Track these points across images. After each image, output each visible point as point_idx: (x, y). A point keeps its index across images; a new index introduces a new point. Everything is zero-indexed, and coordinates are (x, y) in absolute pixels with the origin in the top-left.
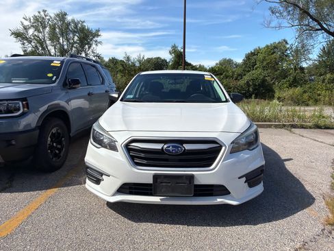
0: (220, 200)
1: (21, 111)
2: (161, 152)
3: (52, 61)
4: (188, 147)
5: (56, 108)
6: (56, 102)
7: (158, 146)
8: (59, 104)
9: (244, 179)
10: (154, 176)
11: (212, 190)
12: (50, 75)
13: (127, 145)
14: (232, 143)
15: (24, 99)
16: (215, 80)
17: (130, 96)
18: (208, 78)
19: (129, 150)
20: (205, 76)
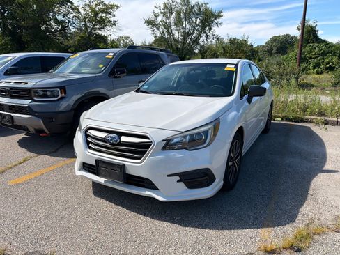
0: (148, 193)
1: (60, 96)
2: (104, 140)
3: (107, 54)
4: (124, 139)
5: (93, 94)
6: (98, 89)
7: (102, 135)
8: (98, 91)
9: (178, 178)
10: (96, 160)
11: (143, 182)
12: (101, 66)
13: (86, 131)
14: (163, 141)
15: (63, 87)
16: (237, 70)
17: (146, 87)
18: (230, 68)
19: (87, 136)
20: (228, 66)
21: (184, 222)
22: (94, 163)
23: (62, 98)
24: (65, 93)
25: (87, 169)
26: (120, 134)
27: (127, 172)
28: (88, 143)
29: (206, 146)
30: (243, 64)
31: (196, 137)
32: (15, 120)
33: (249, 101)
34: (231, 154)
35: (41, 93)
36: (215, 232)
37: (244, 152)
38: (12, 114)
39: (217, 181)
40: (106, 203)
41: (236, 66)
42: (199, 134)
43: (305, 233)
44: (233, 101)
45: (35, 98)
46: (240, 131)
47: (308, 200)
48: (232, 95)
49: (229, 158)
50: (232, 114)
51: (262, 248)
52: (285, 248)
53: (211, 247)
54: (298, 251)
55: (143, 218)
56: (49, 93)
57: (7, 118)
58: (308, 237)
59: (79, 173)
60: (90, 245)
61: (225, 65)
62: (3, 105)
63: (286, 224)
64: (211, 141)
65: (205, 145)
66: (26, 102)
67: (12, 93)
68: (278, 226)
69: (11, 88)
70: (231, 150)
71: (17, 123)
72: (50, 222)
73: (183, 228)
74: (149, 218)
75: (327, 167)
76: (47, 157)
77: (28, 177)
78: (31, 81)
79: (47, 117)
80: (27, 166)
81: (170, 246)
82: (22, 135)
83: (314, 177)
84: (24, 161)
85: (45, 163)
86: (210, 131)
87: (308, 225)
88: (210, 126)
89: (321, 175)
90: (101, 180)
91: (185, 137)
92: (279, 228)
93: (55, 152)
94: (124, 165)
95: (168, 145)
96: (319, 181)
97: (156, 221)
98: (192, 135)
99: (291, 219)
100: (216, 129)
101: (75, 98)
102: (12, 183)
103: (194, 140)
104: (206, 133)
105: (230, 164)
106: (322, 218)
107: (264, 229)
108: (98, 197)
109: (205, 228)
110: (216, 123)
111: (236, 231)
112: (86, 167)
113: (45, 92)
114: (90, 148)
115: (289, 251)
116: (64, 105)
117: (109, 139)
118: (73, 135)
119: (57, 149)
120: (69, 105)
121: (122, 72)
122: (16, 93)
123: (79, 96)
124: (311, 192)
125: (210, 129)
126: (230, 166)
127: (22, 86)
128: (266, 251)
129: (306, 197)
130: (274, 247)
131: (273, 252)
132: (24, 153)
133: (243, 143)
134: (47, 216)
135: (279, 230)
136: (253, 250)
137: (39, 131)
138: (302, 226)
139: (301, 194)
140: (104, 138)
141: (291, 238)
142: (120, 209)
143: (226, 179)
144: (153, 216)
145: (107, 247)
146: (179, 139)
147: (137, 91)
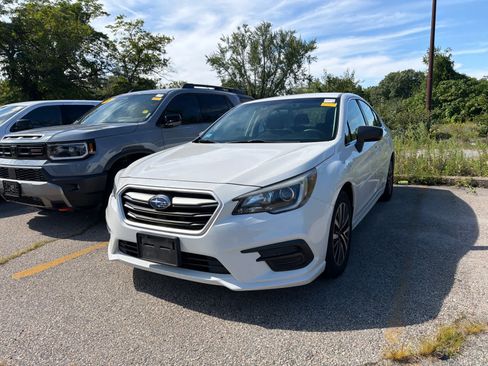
0: (214, 279)
1: (87, 153)
2: (149, 205)
3: (154, 95)
4: (177, 201)
5: (128, 151)
6: (141, 144)
7: (146, 198)
8: (141, 146)
9: (257, 255)
10: (138, 234)
11: (206, 263)
12: (146, 112)
13: (123, 194)
14: (234, 200)
15: (91, 141)
16: (338, 106)
17: (208, 136)
18: (329, 103)
19: (124, 200)
20: (326, 101)
21: (268, 322)
22: (135, 241)
23: (89, 156)
24: (94, 150)
25: (125, 250)
26: (172, 194)
27: (183, 250)
28: (126, 210)
30: (347, 99)
31: (282, 195)
32: (24, 190)
33: (359, 148)
34: (336, 222)
35: (60, 150)
36: (315, 335)
37: (355, 222)
38: (20, 182)
39: (316, 259)
40: (153, 299)
41: (338, 100)
42: (286, 189)
43: (453, 332)
44: (334, 147)
45: (52, 158)
46: (347, 189)
47: (456, 287)
48: (334, 138)
49: (333, 229)
50: (335, 164)
51: (389, 355)
52: (424, 355)
53: (310, 356)
54: (445, 358)
55: (208, 318)
56: (71, 150)
57: (12, 187)
58: (458, 337)
59: (112, 257)
60: (129, 357)
61: (322, 100)
62: (7, 169)
63: (423, 322)
64: (305, 199)
65: (295, 206)
66: (39, 164)
67: (19, 151)
68: (411, 324)
69: (19, 145)
70: (335, 216)
71: (26, 193)
72: (70, 328)
73: (267, 331)
74: (215, 318)
75: (479, 242)
76: (69, 241)
77: (41, 268)
78: (45, 135)
79: (69, 184)
80: (40, 254)
81: (248, 357)
82: (35, 214)
83: (461, 257)
84: (36, 247)
85: (66, 249)
86: (302, 186)
87: (457, 321)
88: (302, 178)
89: (472, 253)
90: (144, 264)
91: (265, 194)
92: (413, 327)
93: (81, 234)
94: (178, 239)
95: (241, 206)
96: (469, 263)
97: (227, 322)
98: (276, 192)
99: (430, 312)
100: (311, 184)
101: (108, 156)
102: (17, 276)
103: (280, 199)
104: (297, 188)
105: (335, 236)
106: (479, 312)
107: (390, 329)
108: (142, 291)
109: (302, 330)
110: (311, 175)
111: (347, 332)
112: (124, 247)
113: (64, 149)
114: (129, 218)
115: (430, 358)
116: (92, 167)
117: (156, 201)
118: (105, 204)
119: (84, 231)
120: (99, 166)
121: (176, 119)
122: (27, 151)
123: (114, 153)
124: (458, 276)
125: (301, 182)
126: (336, 240)
127: (34, 140)
128: (395, 360)
129: (452, 283)
130: (407, 354)
131: (405, 360)
132: (37, 236)
133: (352, 208)
134: (66, 320)
135: (413, 329)
136: (374, 358)
137: (58, 205)
138: (448, 323)
139: (444, 279)
140: (149, 202)
141: (432, 341)
142: (174, 306)
143: (329, 257)
144: (223, 315)
145: (154, 359)
146: (257, 198)
147: (196, 142)
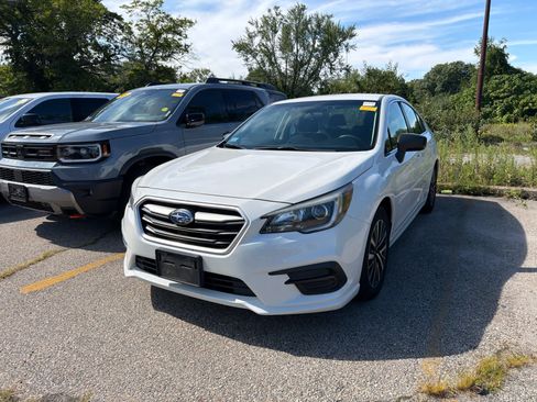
0: (239, 302)
1: (100, 156)
2: (169, 219)
3: (175, 90)
4: (200, 216)
5: (149, 154)
6: (160, 145)
7: (166, 211)
8: (161, 148)
9: (286, 277)
10: (157, 251)
11: (231, 284)
12: (165, 109)
13: (141, 206)
14: (262, 218)
15: (105, 142)
16: (378, 111)
17: (234, 140)
18: (368, 107)
19: (142, 213)
20: (365, 104)
21: (297, 349)
22: (153, 256)
23: (104, 159)
24: (109, 151)
25: (142, 266)
26: (194, 209)
27: (206, 269)
28: (144, 224)
29: (331, 227)
30: (389, 101)
31: (315, 213)
32: (31, 194)
33: (400, 157)
34: (372, 241)
35: (71, 151)
36: (346, 365)
37: (393, 238)
38: (27, 185)
39: (349, 282)
40: (173, 320)
41: (378, 104)
42: (319, 207)
43: (494, 365)
44: (373, 157)
45: (62, 160)
46: (386, 205)
47: (499, 314)
48: (372, 148)
49: (369, 248)
50: (373, 177)
51: (425, 388)
52: (462, 389)
53: (341, 387)
54: (484, 393)
55: (231, 342)
56: (83, 152)
57: (19, 191)
58: (499, 371)
59: (129, 273)
60: (147, 384)
61: (361, 102)
62: (12, 170)
63: (462, 352)
64: (340, 217)
65: (330, 224)
66: (49, 166)
67: (26, 152)
68: (450, 355)
69: (25, 145)
70: (371, 234)
71: (34, 197)
72: (83, 350)
73: (295, 359)
74: (240, 343)
75: (527, 264)
76: (81, 252)
77: (52, 281)
78: (55, 134)
79: (81, 189)
80: (50, 265)
81: (275, 386)
82: (43, 219)
83: (506, 280)
84: (45, 257)
85: (77, 261)
86: (337, 203)
87: (499, 352)
88: (336, 195)
89: (519, 275)
90: (164, 283)
91: (297, 212)
92: (452, 357)
93: (93, 243)
94: (200, 258)
95: (270, 225)
96: (515, 286)
97: (252, 348)
98: (308, 209)
99: (471, 342)
100: (346, 199)
101: (124, 158)
102: (25, 290)
103: (312, 217)
104: (331, 205)
105: (371, 256)
106: (523, 343)
107: (427, 360)
108: (161, 310)
109: (332, 358)
110: (346, 190)
111: (381, 362)
112: (141, 263)
113: (77, 150)
114: (147, 232)
115: (469, 393)
116: (107, 170)
117: (178, 216)
118: (121, 214)
119: (97, 240)
120: (114, 170)
121: (198, 118)
122: (34, 151)
123: (131, 156)
124: (502, 302)
125: (336, 199)
126: (371, 260)
127: (42, 140)
128: (431, 394)
129: (495, 309)
130: (443, 388)
131: (442, 395)
132: (45, 245)
133: (391, 224)
134: (79, 341)
135: (451, 360)
136: (409, 392)
137: (68, 211)
138: (489, 354)
139: (487, 305)
140: (170, 216)
141: (471, 373)
142: (195, 329)
143: (364, 280)
144: (247, 340)
145: (174, 387)
146: (288, 216)
147: (221, 146)
